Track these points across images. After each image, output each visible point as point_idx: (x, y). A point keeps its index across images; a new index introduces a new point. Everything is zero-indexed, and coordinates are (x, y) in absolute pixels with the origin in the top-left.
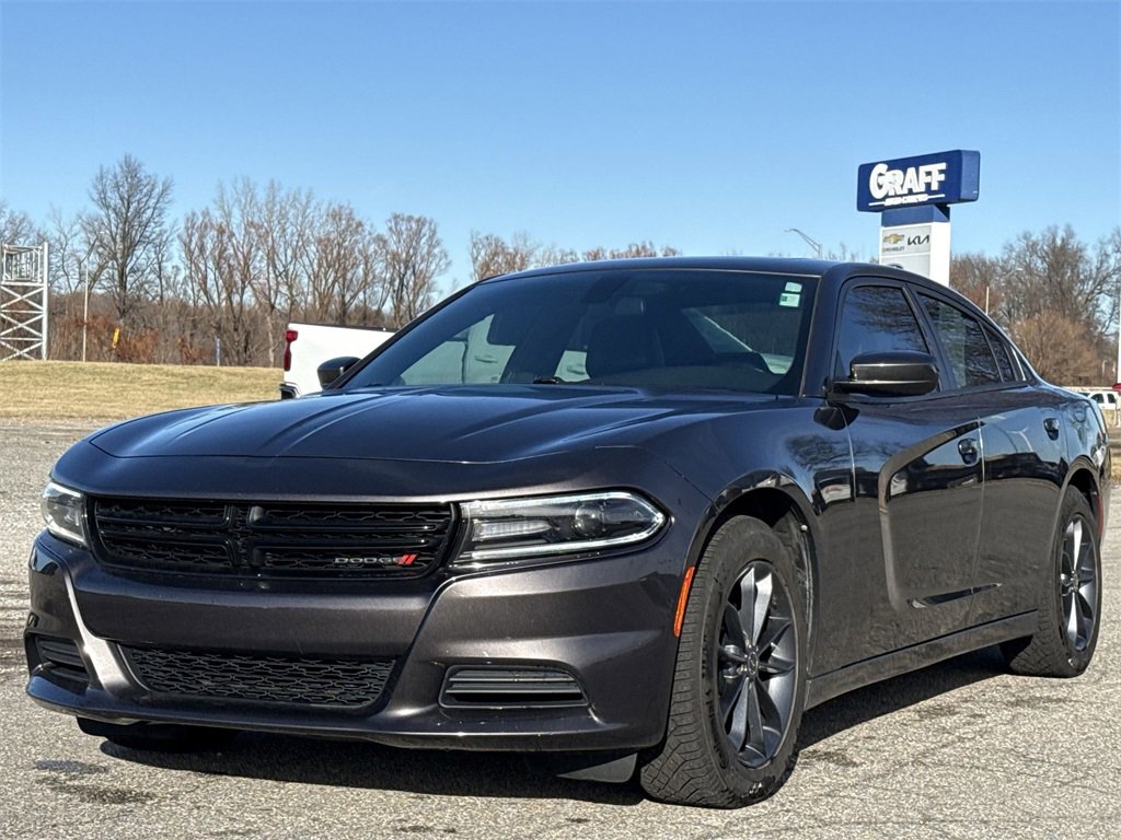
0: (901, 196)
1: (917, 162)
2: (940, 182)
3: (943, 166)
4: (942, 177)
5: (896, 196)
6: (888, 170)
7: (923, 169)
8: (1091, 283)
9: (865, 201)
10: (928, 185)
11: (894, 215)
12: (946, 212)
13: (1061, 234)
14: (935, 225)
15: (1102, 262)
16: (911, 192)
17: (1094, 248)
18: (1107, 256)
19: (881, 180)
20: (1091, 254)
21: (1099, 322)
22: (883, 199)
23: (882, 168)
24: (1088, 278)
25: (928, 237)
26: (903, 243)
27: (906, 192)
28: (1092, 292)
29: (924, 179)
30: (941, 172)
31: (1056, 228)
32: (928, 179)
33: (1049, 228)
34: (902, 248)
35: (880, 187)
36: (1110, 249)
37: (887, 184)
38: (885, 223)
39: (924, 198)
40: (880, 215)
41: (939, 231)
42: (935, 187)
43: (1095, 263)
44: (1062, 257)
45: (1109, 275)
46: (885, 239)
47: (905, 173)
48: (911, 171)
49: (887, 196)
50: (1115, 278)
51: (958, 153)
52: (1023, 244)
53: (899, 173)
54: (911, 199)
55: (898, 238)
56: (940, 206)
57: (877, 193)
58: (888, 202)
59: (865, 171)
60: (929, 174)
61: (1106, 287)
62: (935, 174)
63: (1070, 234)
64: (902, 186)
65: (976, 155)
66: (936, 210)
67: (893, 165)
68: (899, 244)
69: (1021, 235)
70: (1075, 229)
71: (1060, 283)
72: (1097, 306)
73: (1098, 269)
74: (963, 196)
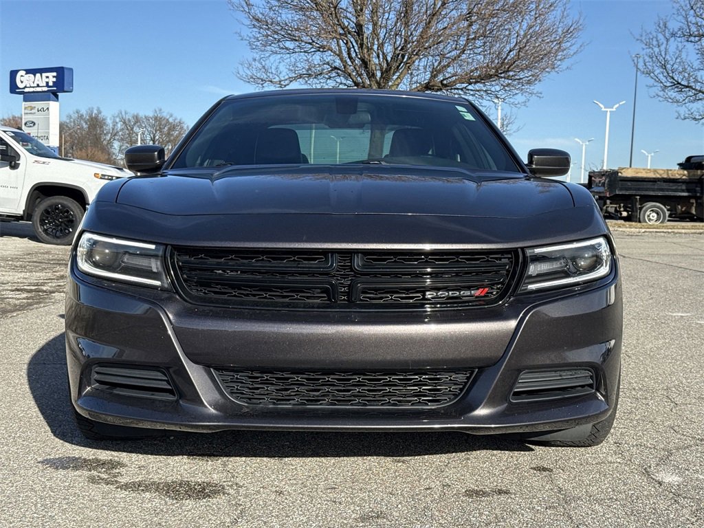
0: (33, 87)
1: (41, 71)
2: (53, 82)
3: (55, 74)
4: (55, 80)
5: (31, 87)
6: (26, 74)
7: (44, 75)
8: (109, 135)
9: (14, 88)
10: (47, 83)
11: (29, 97)
12: (57, 97)
13: (95, 111)
14: (51, 103)
15: (114, 125)
16: (38, 86)
17: (111, 119)
18: (117, 123)
19: (22, 79)
20: (109, 122)
21: (114, 154)
22: (24, 88)
23: (23, 73)
24: (108, 133)
25: (48, 109)
26: (35, 111)
27: (36, 85)
28: (110, 139)
29: (45, 80)
30: (54, 77)
31: (93, 108)
32: (47, 80)
33: (89, 109)
34: (34, 113)
35: (22, 82)
36: (118, 120)
37: (24, 80)
38: (25, 100)
39: (46, 89)
40: (22, 96)
41: (54, 106)
42: (51, 84)
43: (111, 125)
44: (95, 123)
45: (118, 132)
46: (25, 108)
47: (35, 75)
48: (38, 75)
49: (26, 87)
50: (120, 133)
51: (63, 68)
52: (76, 115)
53: (32, 76)
54: (39, 89)
55: (32, 108)
56: (54, 93)
57: (20, 85)
58: (26, 90)
59: (13, 74)
60: (47, 77)
61: (117, 137)
62: (51, 78)
63: (100, 112)
64: (34, 82)
65: (71, 70)
66: (52, 95)
67: (28, 71)
68: (33, 111)
69: (75, 111)
70: (101, 109)
71: (95, 135)
72: (112, 146)
73: (113, 129)
74: (65, 89)
